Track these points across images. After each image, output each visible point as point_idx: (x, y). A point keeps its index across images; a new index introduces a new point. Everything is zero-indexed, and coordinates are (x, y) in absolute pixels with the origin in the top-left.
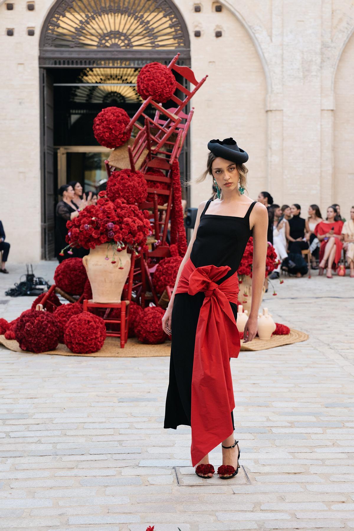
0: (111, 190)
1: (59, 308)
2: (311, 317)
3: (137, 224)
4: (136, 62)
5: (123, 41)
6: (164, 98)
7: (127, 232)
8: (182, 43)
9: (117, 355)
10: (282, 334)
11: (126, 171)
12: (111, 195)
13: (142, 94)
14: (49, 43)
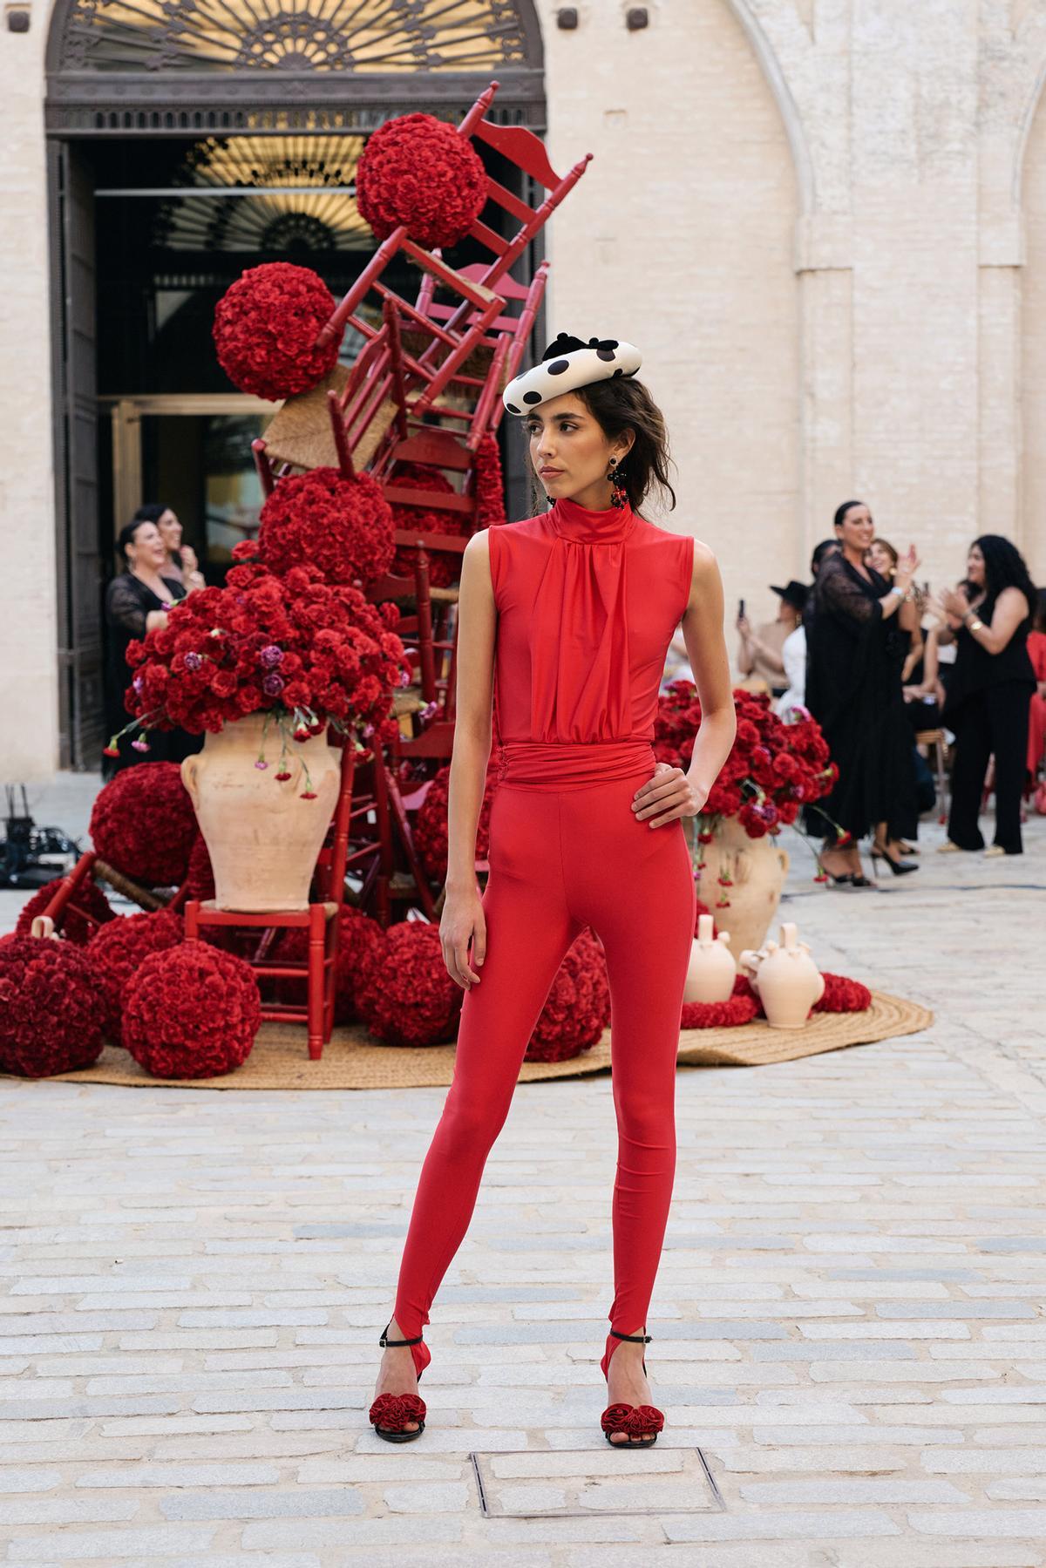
0: (276, 539)
1: (105, 928)
2: (944, 953)
3: (358, 647)
4: (365, 115)
5: (322, 46)
6: (446, 231)
7: (328, 675)
8: (518, 51)
9: (297, 1083)
10: (845, 1009)
11: (323, 475)
12: (275, 555)
13: (374, 218)
14: (78, 55)
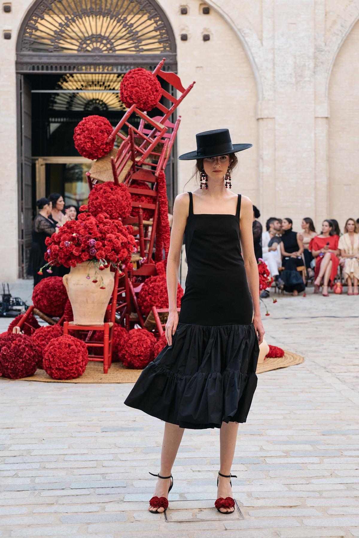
0: (94, 205)
1: (38, 331)
2: (307, 338)
3: (120, 240)
4: (119, 67)
5: (105, 45)
6: (148, 106)
7: (110, 249)
8: (168, 47)
9: (100, 381)
10: (276, 357)
11: (109, 184)
12: (93, 210)
13: (125, 101)
14: (27, 47)
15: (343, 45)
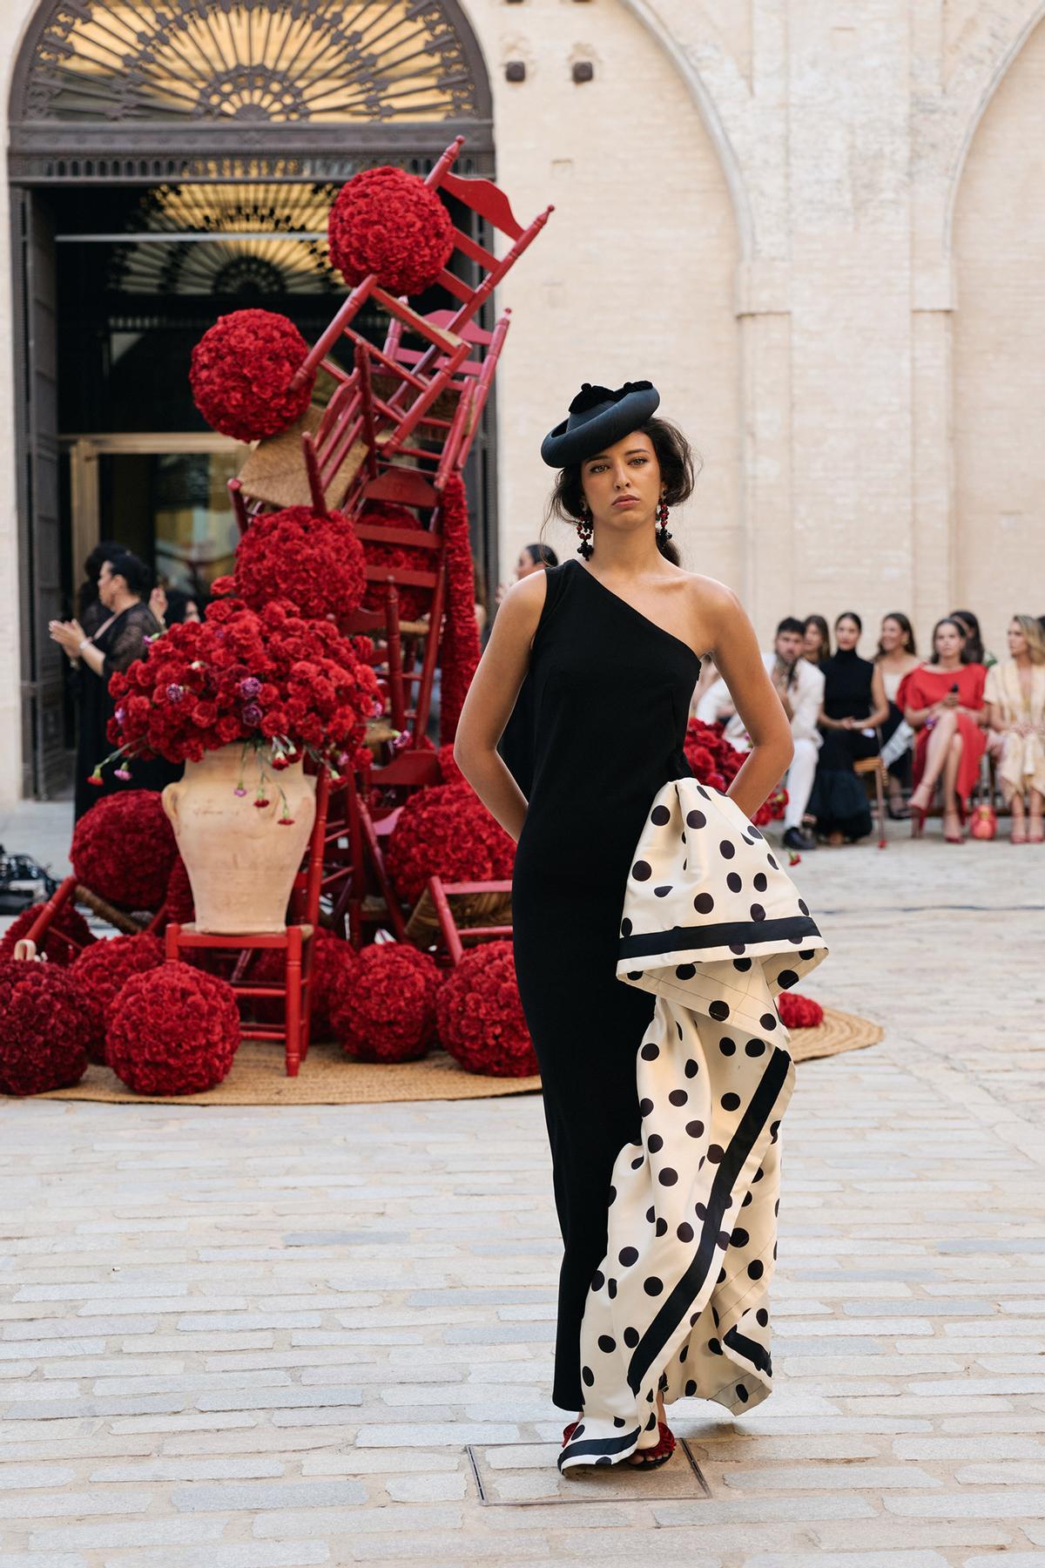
0: (251, 575)
1: (90, 952)
2: (890, 971)
3: (333, 679)
4: (321, 164)
5: (277, 97)
6: (415, 279)
7: (304, 706)
8: (468, 102)
9: (276, 1098)
10: (802, 1025)
11: (297, 513)
12: (250, 589)
13: (344, 266)
14: (41, 105)
15: (998, 91)
